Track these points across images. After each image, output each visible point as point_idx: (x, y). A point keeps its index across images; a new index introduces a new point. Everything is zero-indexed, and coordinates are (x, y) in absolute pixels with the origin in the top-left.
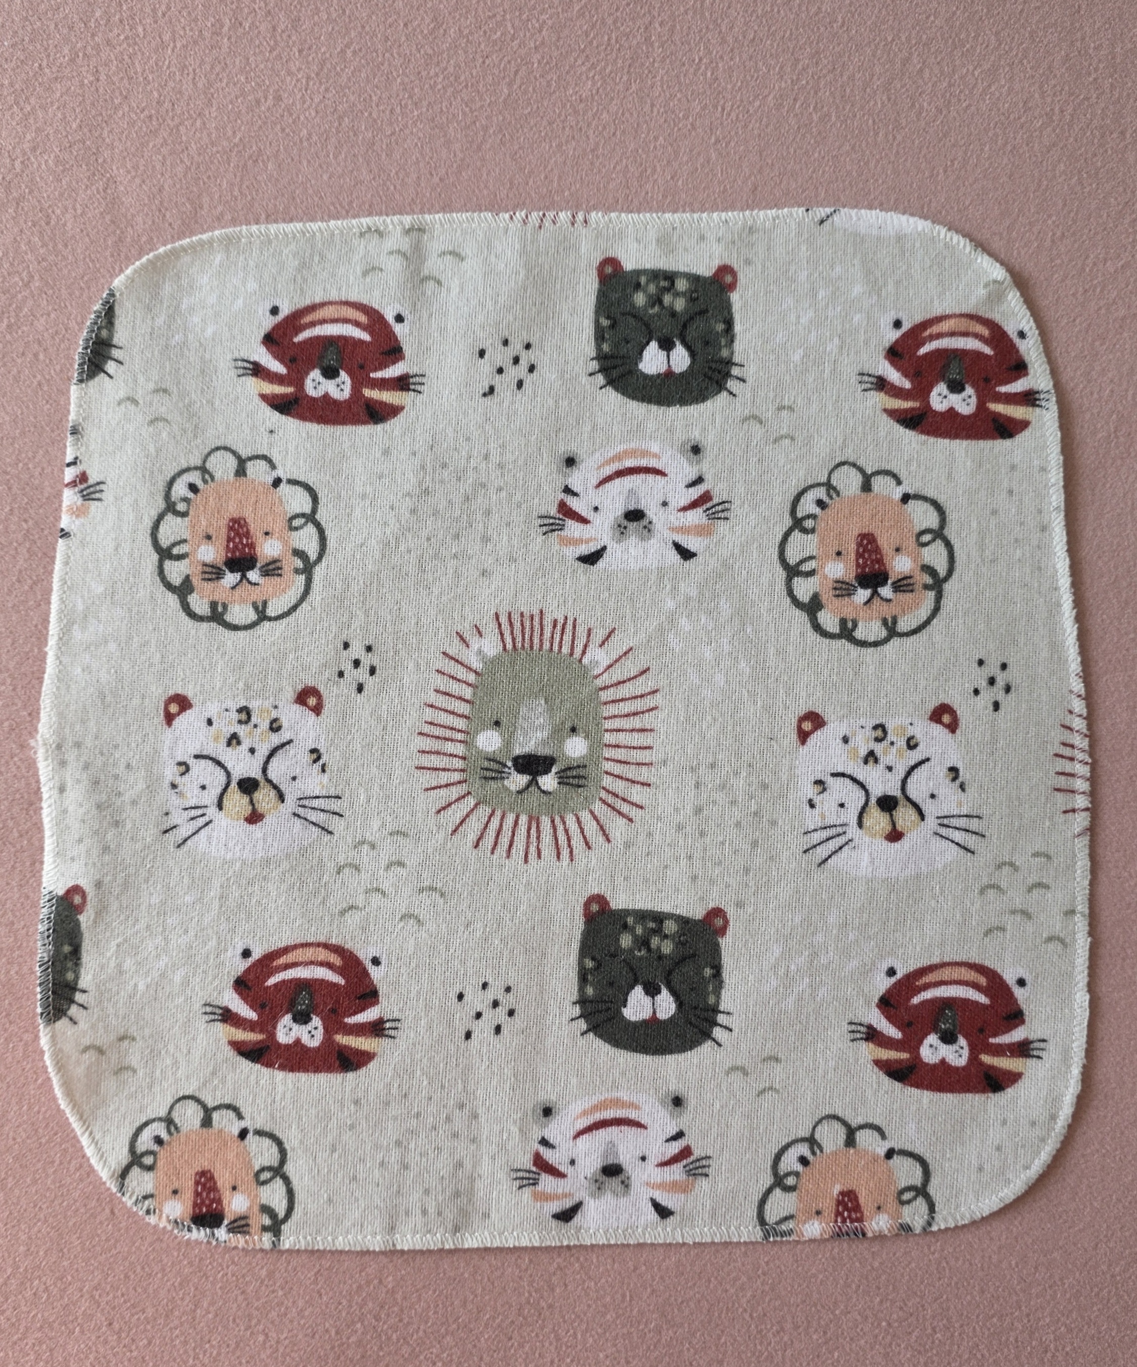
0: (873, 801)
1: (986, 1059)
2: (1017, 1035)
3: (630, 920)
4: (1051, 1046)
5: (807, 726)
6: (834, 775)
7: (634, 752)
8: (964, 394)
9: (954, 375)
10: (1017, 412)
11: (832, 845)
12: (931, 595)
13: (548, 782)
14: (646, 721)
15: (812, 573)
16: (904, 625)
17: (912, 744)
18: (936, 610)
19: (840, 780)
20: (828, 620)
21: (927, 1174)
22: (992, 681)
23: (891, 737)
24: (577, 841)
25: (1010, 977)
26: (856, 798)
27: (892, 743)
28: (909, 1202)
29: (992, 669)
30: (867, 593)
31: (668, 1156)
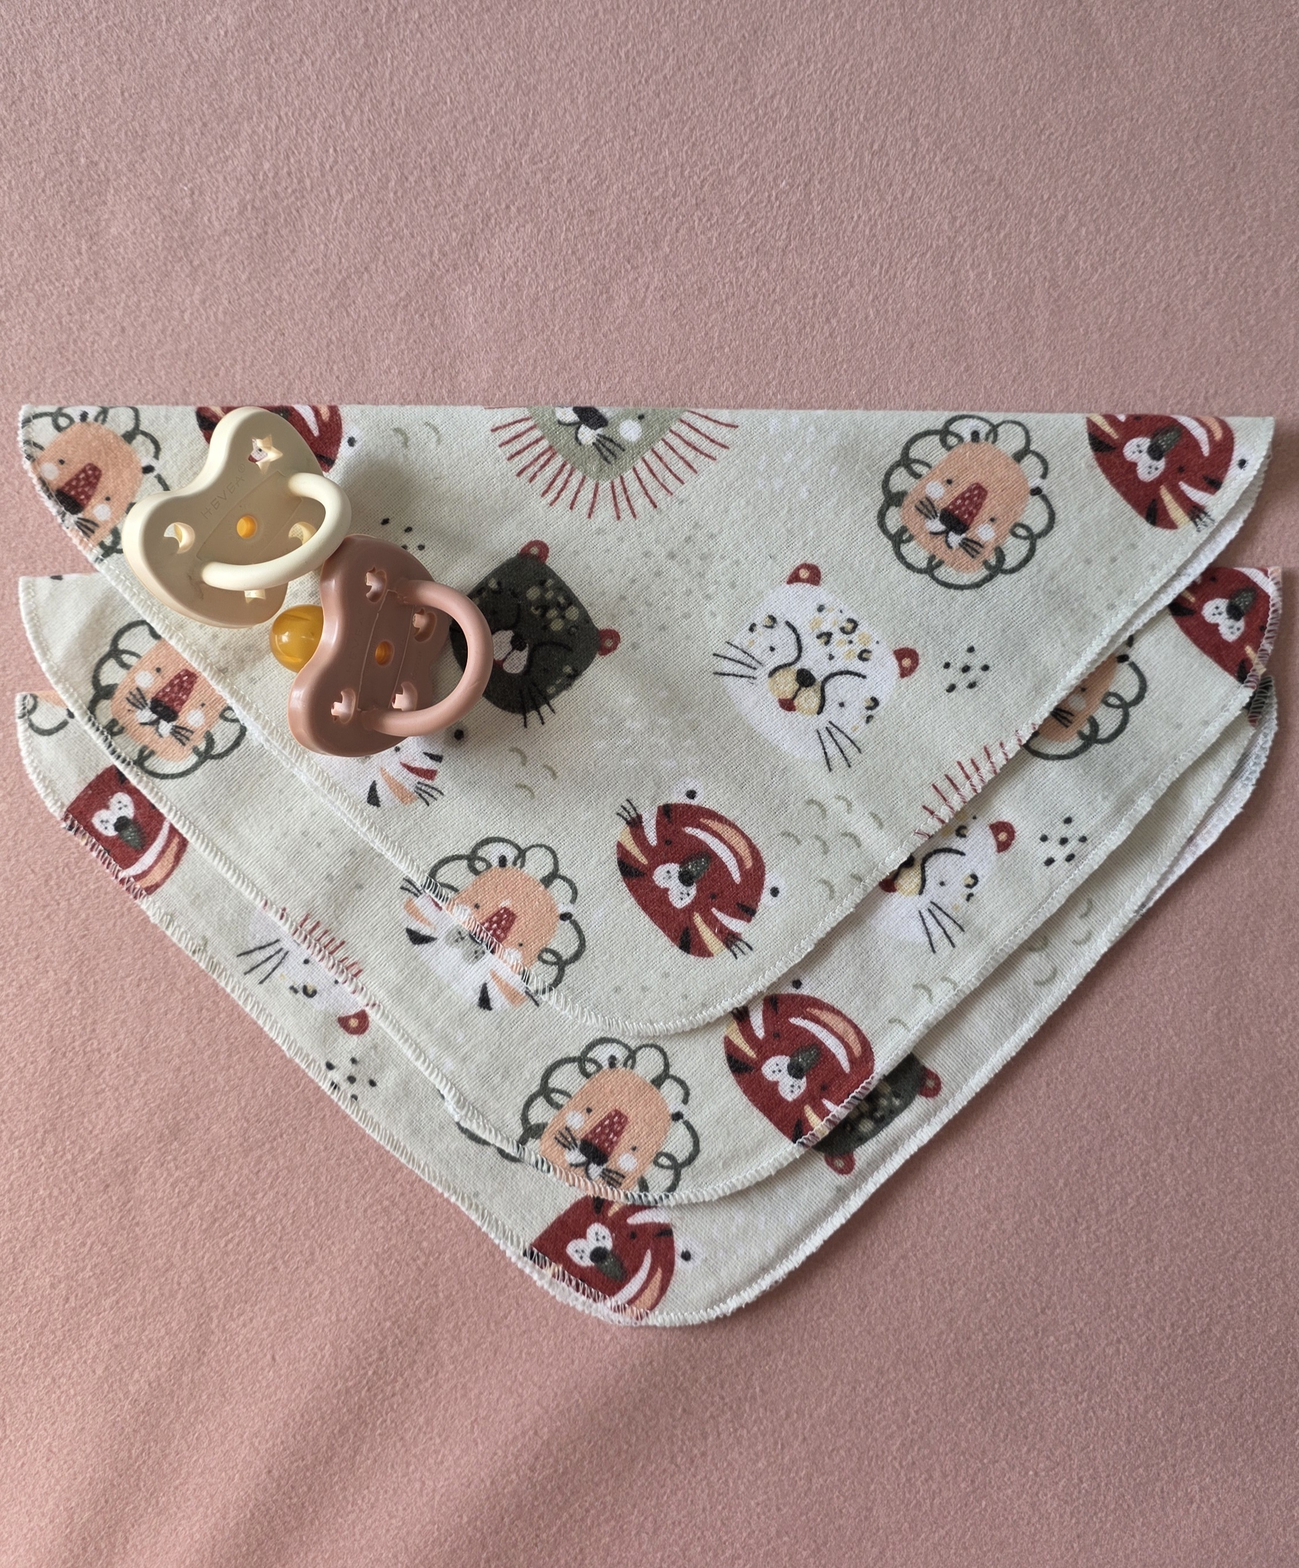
0: (798, 666)
1: (698, 919)
2: (734, 924)
3: (550, 582)
4: (752, 955)
5: (804, 574)
6: (788, 624)
7: (668, 474)
8: (1155, 463)
9: (1163, 444)
10: (1176, 512)
11: (738, 669)
12: (984, 572)
13: (588, 435)
14: (699, 461)
15: (917, 476)
16: (941, 573)
17: (863, 656)
18: (977, 585)
19: (788, 630)
20: (894, 519)
21: (577, 956)
22: (966, 669)
23: (854, 637)
24: (567, 495)
25: (770, 881)
26: (786, 653)
27: (851, 642)
28: (545, 962)
29: (976, 662)
30: (941, 527)
31: (417, 764)
